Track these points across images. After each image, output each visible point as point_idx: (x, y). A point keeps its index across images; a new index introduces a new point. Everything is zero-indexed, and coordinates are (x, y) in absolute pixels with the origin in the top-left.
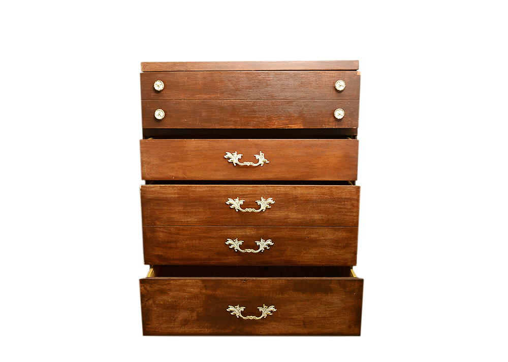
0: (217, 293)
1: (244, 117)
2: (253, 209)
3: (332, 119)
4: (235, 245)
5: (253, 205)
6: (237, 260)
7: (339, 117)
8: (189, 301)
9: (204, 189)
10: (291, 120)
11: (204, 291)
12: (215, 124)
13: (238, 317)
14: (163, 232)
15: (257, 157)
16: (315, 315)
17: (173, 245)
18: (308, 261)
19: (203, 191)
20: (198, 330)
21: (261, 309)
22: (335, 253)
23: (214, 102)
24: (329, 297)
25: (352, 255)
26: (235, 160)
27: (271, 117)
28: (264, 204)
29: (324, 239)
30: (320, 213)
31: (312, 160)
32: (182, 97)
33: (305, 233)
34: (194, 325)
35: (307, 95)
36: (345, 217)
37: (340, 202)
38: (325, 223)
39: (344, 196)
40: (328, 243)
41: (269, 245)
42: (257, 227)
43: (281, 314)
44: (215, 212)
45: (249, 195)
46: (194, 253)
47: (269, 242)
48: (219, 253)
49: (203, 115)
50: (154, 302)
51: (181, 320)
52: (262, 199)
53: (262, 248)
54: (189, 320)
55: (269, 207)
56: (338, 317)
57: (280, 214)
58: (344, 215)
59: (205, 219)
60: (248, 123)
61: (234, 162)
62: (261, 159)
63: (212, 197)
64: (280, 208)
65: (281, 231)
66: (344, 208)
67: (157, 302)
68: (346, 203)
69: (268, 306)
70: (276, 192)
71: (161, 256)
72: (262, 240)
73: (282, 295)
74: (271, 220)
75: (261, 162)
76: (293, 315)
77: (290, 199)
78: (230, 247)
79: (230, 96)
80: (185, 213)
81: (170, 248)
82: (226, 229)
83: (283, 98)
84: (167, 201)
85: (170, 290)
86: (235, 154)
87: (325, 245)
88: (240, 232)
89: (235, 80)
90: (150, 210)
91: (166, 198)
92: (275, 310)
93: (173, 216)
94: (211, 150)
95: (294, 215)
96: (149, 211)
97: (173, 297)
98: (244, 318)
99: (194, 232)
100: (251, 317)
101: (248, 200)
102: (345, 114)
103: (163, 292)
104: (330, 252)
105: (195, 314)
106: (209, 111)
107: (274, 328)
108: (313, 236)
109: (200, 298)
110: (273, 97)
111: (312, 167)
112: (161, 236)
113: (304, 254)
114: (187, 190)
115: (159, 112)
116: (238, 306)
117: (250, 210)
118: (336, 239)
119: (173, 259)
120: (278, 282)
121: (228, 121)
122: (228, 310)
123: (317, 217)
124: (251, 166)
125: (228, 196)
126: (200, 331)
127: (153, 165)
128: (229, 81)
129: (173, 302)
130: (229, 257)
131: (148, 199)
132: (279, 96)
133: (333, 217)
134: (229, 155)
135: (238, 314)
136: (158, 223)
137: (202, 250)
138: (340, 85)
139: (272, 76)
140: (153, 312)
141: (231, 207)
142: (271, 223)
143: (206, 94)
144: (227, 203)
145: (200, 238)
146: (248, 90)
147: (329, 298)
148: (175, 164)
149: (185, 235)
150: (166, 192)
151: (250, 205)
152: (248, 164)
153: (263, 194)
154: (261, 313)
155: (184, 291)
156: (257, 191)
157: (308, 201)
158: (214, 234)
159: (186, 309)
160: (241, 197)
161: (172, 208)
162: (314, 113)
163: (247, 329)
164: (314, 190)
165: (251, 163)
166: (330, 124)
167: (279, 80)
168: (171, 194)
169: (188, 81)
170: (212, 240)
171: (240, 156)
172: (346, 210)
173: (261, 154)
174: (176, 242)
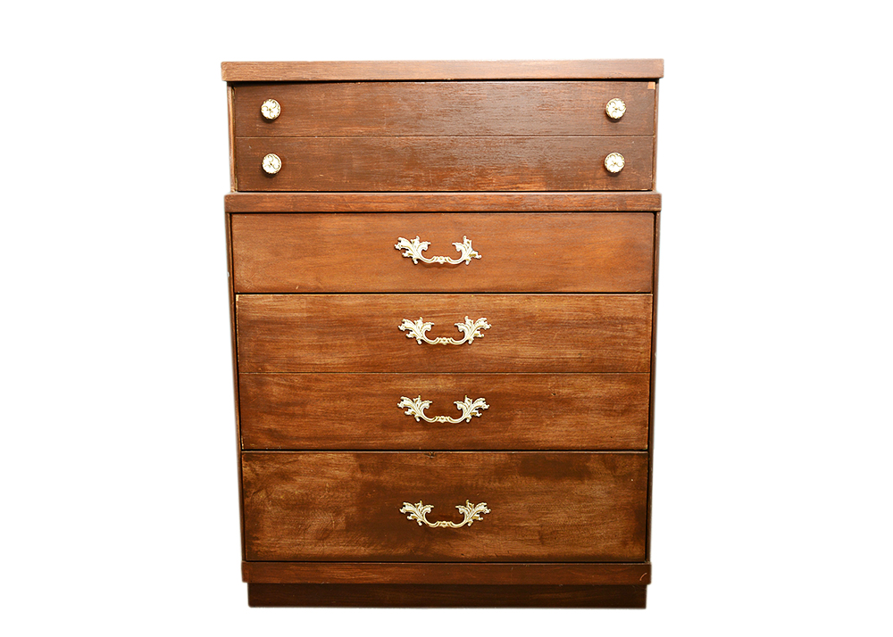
0: (382, 478)
1: (433, 169)
2: (449, 339)
3: (601, 173)
4: (417, 408)
5: (449, 332)
6: (419, 437)
7: (614, 169)
8: (331, 493)
9: (358, 301)
10: (522, 174)
11: (359, 475)
12: (377, 182)
13: (420, 524)
14: (279, 384)
15: (459, 246)
16: (561, 521)
17: (297, 410)
18: (555, 439)
19: (356, 306)
20: (347, 548)
21: (461, 509)
22: (607, 425)
23: (375, 141)
24: (586, 487)
25: (639, 427)
26: (416, 252)
27: (484, 170)
28: (471, 329)
29: (585, 397)
30: (577, 347)
31: (564, 252)
32: (314, 131)
33: (548, 385)
34: (341, 540)
35: (553, 127)
36: (624, 354)
37: (615, 325)
38: (585, 366)
39: (622, 313)
40: (592, 405)
41: (480, 410)
42: (459, 373)
43: (499, 519)
44: (378, 345)
45: (441, 312)
46: (337, 425)
47: (481, 403)
48: (386, 426)
49: (354, 165)
50: (268, 495)
51: (317, 530)
52: (468, 321)
53: (467, 415)
54: (332, 531)
55: (480, 336)
56: (604, 524)
57: (501, 349)
58: (623, 350)
59: (358, 359)
60: (441, 181)
61: (414, 257)
62: (466, 250)
63: (372, 316)
64: (501, 336)
65: (503, 382)
66: (621, 337)
67: (273, 496)
68: (626, 327)
69: (476, 502)
70: (492, 307)
71: (275, 431)
72: (467, 399)
73: (500, 483)
74: (485, 361)
75: (466, 256)
76: (521, 520)
77: (519, 319)
78: (407, 413)
79: (405, 129)
80: (321, 347)
81: (293, 415)
82: (400, 378)
83: (508, 133)
84: (287, 325)
85: (297, 473)
86: (417, 241)
87: (588, 409)
88: (425, 384)
89: (416, 98)
90: (254, 341)
91: (286, 318)
92: (488, 511)
93: (298, 353)
94: (370, 233)
95: (527, 351)
96: (253, 344)
97: (302, 486)
98: (432, 525)
99: (339, 384)
100: (445, 524)
101: (440, 322)
102: (625, 164)
103: (284, 477)
104: (597, 422)
105: (341, 520)
106: (366, 158)
107: (486, 545)
108: (564, 391)
109: (352, 488)
110: (488, 132)
111: (566, 266)
112: (276, 391)
113: (547, 425)
114: (327, 304)
115: (270, 159)
116: (420, 504)
117: (444, 341)
118: (607, 396)
119: (298, 438)
120: (493, 459)
121: (402, 177)
122: (402, 511)
123: (571, 354)
124: (446, 264)
125: (402, 315)
126: (351, 551)
127: (258, 263)
128: (405, 100)
129: (302, 495)
130: (405, 433)
131: (251, 322)
132: (500, 129)
133: (601, 355)
134: (404, 243)
135: (421, 519)
136: (269, 368)
137: (352, 420)
138: (616, 108)
139: (485, 91)
140: (265, 516)
141: (409, 336)
142: (483, 367)
143: (360, 126)
144: (401, 328)
145: (349, 397)
146: (441, 118)
147: (584, 488)
148: (300, 262)
149: (321, 391)
150: (285, 307)
151: (444, 331)
152: (441, 260)
153: (469, 311)
154: (462, 518)
155: (323, 475)
156: (457, 304)
157: (553, 324)
158: (376, 388)
159: (325, 509)
160: (427, 316)
161: (298, 339)
162: (566, 162)
163: (437, 547)
164: (565, 303)
165: (448, 260)
166: (598, 182)
167: (500, 99)
168: (295, 311)
169: (325, 102)
170: (372, 399)
171: (425, 245)
172: (625, 341)
173: (466, 240)
174: (303, 404)
